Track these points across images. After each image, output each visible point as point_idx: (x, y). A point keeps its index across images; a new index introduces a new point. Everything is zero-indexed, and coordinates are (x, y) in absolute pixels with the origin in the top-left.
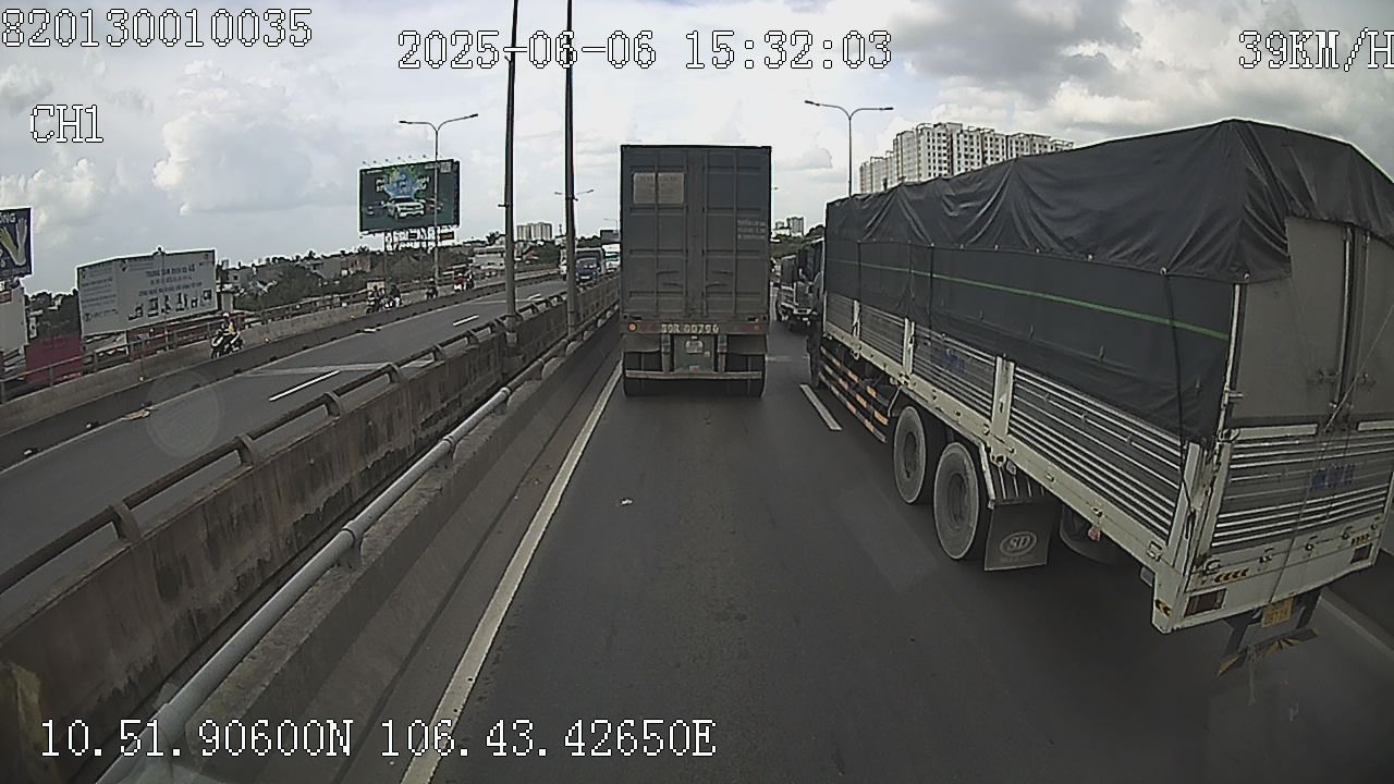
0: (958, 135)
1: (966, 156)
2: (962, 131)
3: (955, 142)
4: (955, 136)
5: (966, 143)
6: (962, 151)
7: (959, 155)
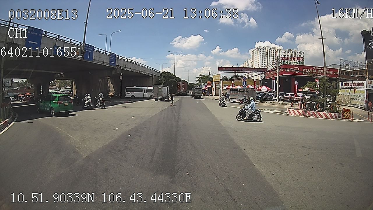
0: (269, 50)
1: (272, 56)
2: (270, 49)
3: (268, 52)
4: (268, 50)
5: (272, 52)
6: (271, 55)
7: (270, 56)
